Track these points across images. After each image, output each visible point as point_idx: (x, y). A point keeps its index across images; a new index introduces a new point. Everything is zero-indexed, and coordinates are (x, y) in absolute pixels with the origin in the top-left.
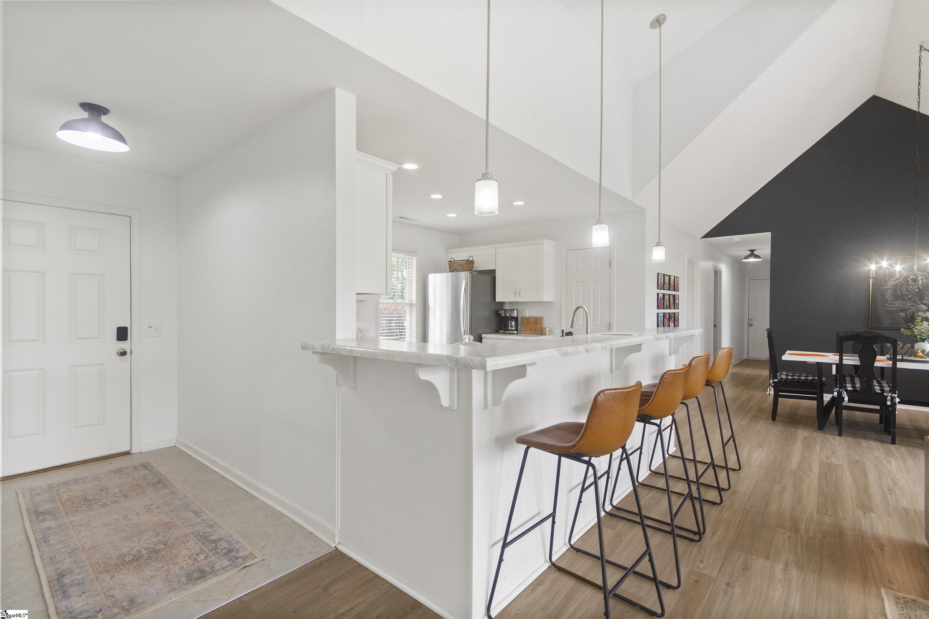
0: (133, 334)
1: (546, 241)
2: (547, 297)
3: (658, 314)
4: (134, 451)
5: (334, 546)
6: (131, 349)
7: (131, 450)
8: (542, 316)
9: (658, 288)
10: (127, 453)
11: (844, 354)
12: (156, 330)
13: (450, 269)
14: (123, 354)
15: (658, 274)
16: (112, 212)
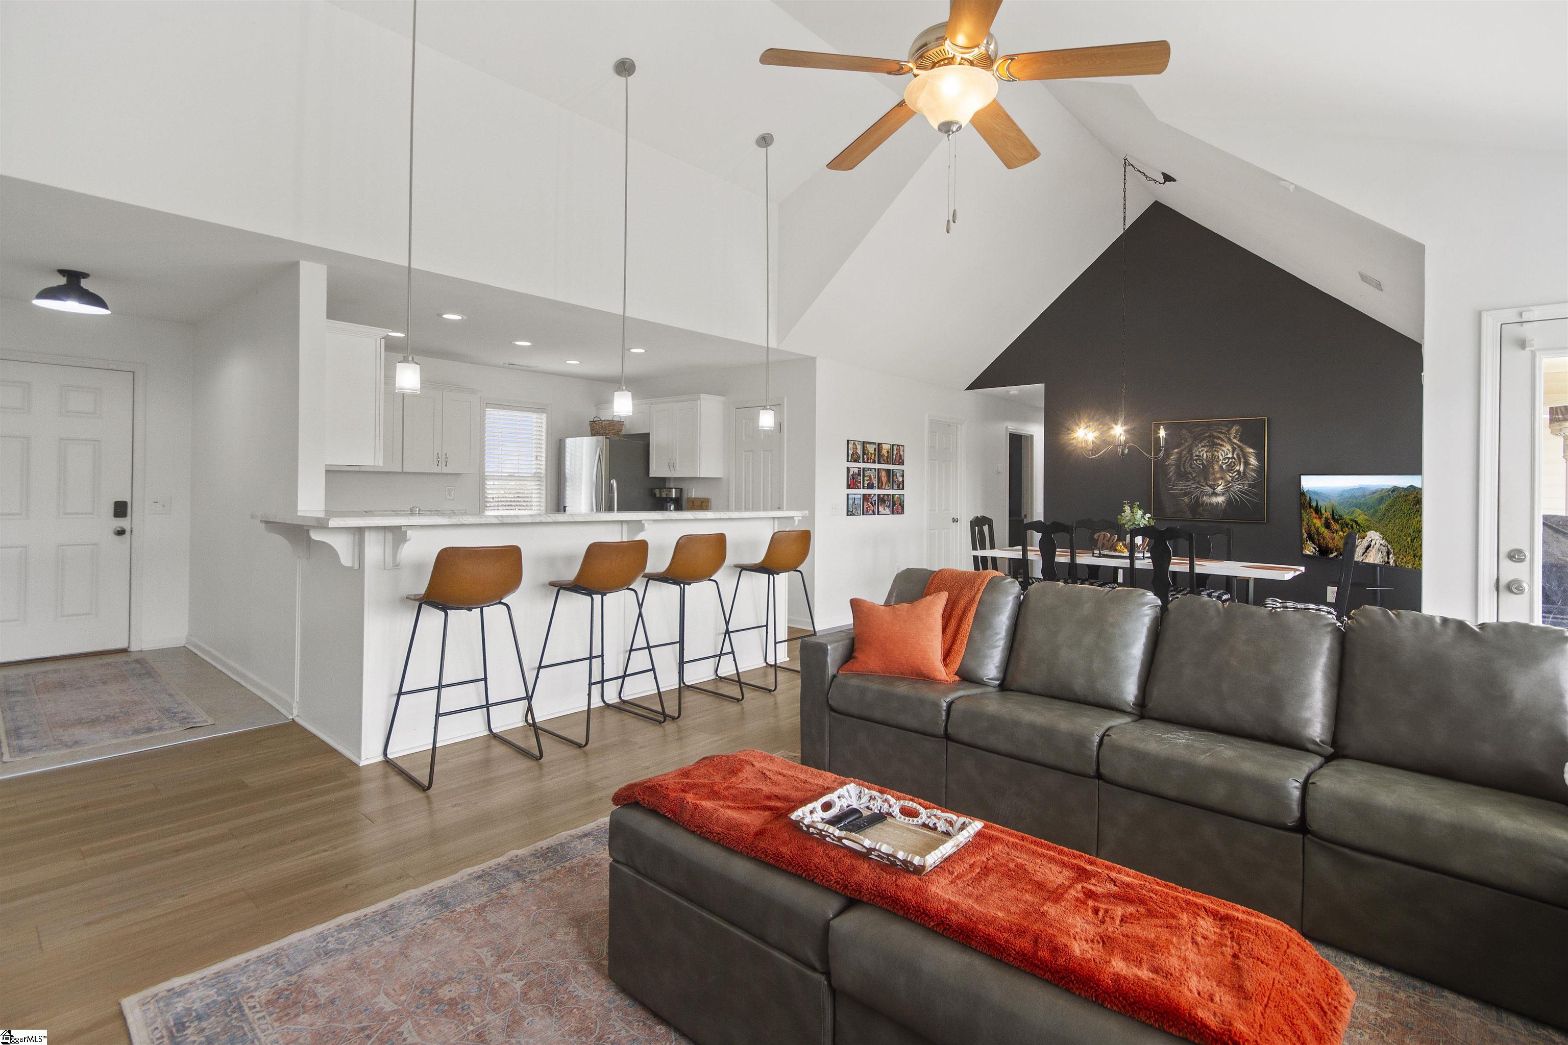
0: (136, 511)
1: (702, 396)
2: (705, 471)
3: (848, 495)
4: (133, 648)
5: (291, 717)
6: (131, 528)
7: (129, 647)
8: (708, 497)
9: (848, 461)
10: (124, 651)
11: (1057, 550)
12: (164, 506)
13: (592, 430)
14: (121, 532)
15: (848, 441)
16: (111, 367)
